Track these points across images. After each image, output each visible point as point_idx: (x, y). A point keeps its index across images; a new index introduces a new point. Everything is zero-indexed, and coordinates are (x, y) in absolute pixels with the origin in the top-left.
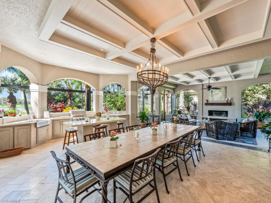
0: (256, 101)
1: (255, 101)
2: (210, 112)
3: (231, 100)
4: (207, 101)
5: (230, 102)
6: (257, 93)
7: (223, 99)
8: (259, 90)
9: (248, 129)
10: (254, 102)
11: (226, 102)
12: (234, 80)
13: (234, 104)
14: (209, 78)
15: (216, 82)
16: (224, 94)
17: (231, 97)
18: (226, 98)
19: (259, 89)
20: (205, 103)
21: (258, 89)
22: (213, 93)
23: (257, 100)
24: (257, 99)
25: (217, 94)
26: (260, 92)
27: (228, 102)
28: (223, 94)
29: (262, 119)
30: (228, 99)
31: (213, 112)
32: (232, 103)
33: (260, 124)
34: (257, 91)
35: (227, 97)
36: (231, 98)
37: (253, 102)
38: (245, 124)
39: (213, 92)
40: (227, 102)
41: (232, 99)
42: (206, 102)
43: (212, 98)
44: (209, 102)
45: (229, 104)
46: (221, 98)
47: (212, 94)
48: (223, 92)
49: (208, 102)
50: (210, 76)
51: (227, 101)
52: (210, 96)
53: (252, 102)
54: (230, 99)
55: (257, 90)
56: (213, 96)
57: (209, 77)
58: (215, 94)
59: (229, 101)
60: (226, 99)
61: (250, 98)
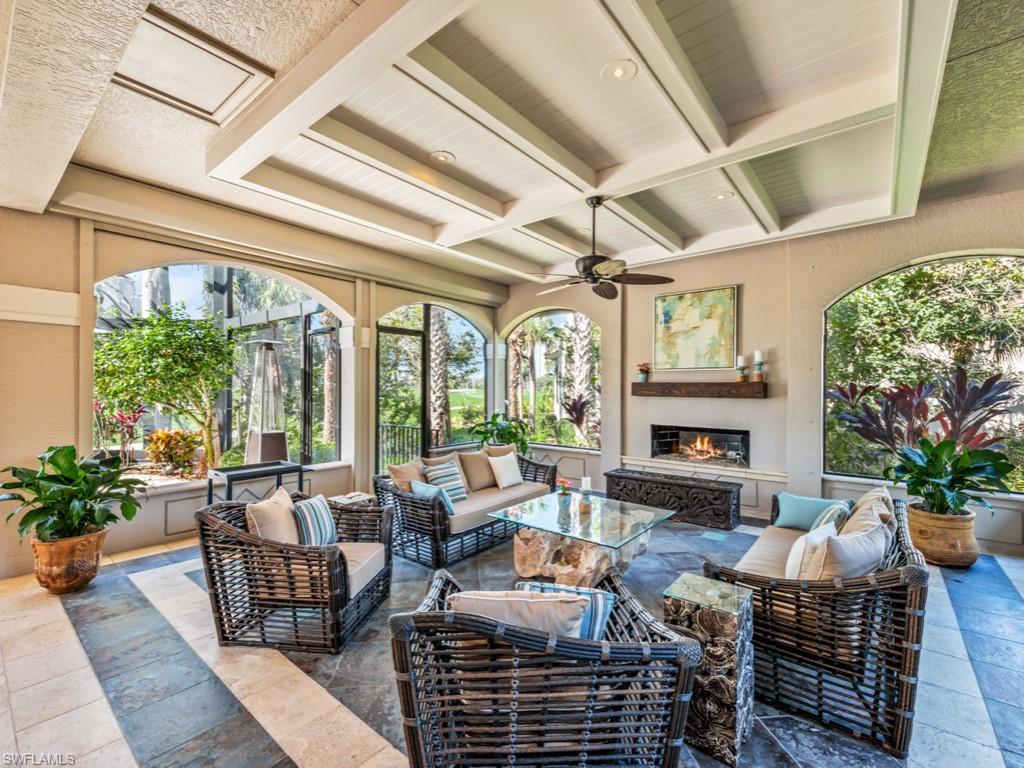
0: (909, 373)
1: (901, 372)
2: (664, 436)
3: (765, 368)
4: (646, 371)
5: (761, 376)
6: (915, 330)
7: (722, 360)
8: (921, 319)
9: (834, 636)
10: (901, 376)
11: (737, 377)
12: (776, 234)
13: (785, 393)
14: (597, 201)
15: (679, 253)
16: (730, 328)
17: (768, 346)
18: (738, 353)
19: (924, 311)
20: (634, 385)
21: (921, 313)
22: (675, 326)
23: (913, 369)
24: (914, 364)
25: (695, 328)
26: (931, 328)
27: (751, 381)
28: (721, 329)
29: (950, 496)
30: (750, 359)
31: (682, 433)
32: (772, 380)
33: (938, 531)
34: (915, 324)
35: (746, 351)
36: (763, 354)
37: (896, 376)
38: (805, 597)
39: (675, 317)
40: (745, 378)
41: (770, 358)
42: (640, 378)
43: (669, 356)
44: (655, 378)
45: (757, 388)
46: (713, 351)
47: (669, 328)
48: (723, 316)
49: (647, 378)
50: (596, 185)
51: (743, 369)
52: (660, 344)
53: (891, 379)
54: (758, 358)
55: (913, 320)
56: (674, 344)
57: (593, 192)
58: (685, 332)
59: (756, 372)
60: (741, 362)
61: (881, 356)
